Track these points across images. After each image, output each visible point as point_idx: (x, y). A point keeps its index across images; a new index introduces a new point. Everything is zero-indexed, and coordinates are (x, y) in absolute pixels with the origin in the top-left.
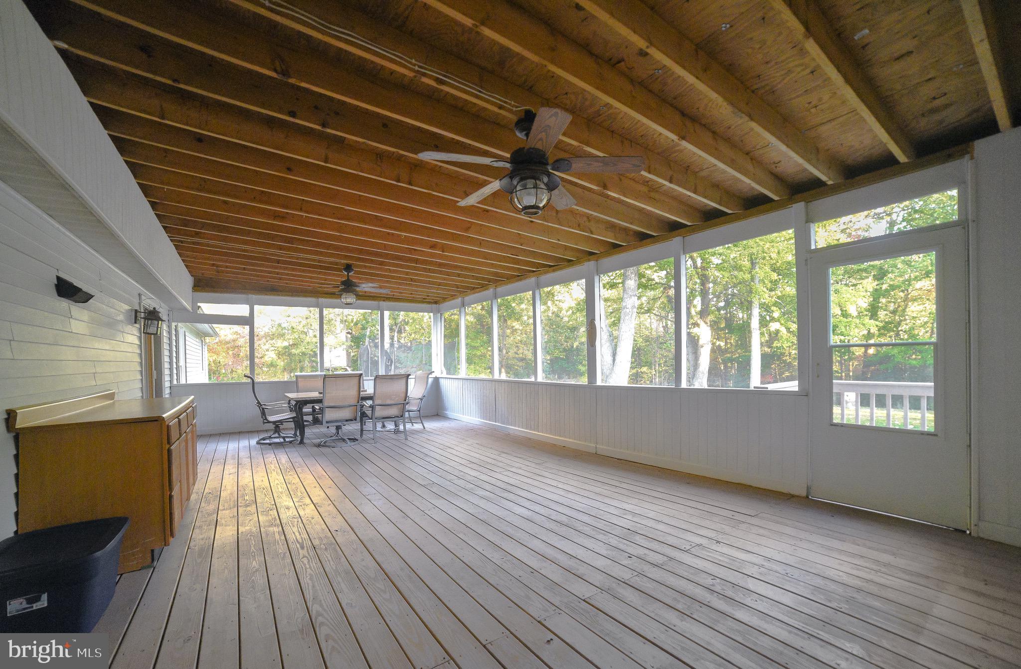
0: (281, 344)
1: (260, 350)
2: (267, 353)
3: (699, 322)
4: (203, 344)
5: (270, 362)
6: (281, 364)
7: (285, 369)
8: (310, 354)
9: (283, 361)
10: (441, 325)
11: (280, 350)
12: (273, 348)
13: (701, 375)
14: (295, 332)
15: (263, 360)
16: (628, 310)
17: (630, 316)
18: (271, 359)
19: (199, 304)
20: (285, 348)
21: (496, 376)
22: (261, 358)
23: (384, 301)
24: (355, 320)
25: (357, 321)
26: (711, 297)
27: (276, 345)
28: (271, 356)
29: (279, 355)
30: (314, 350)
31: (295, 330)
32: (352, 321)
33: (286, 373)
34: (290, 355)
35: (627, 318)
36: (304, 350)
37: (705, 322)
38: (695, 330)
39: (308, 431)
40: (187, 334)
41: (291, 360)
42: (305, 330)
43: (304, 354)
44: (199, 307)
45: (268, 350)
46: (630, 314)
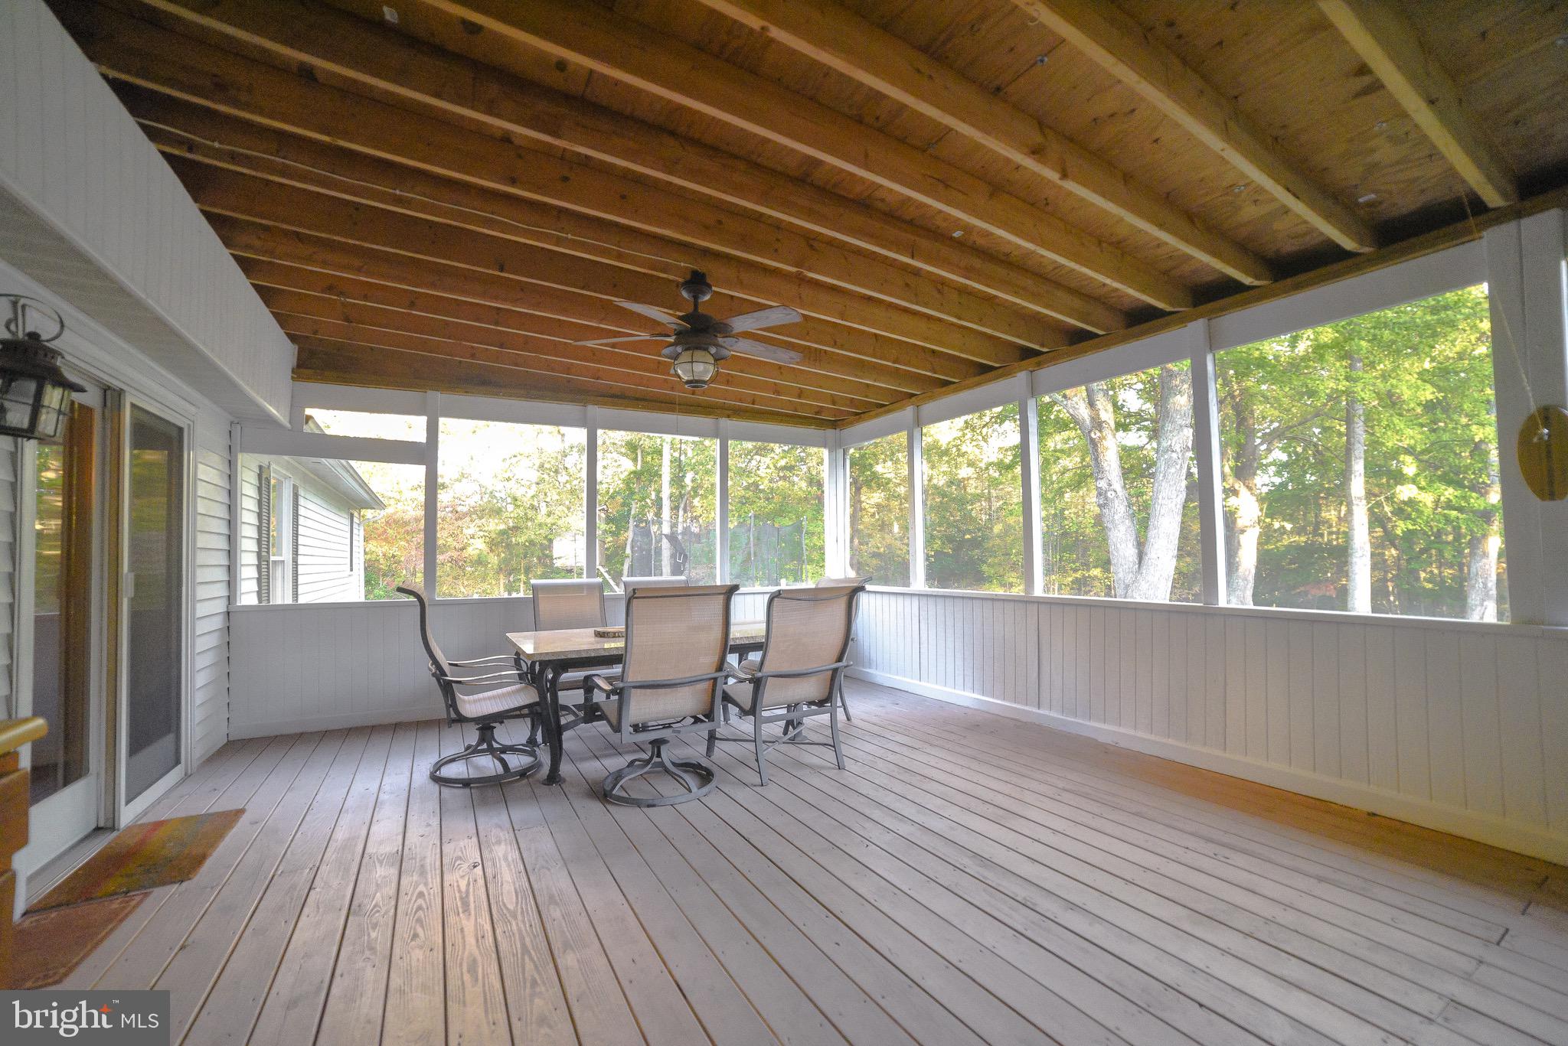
0: (494, 525)
1: (461, 536)
2: (472, 541)
3: (1237, 486)
4: (356, 520)
5: (476, 558)
6: (494, 560)
7: (501, 569)
8: (541, 545)
9: (498, 555)
10: (845, 475)
11: (494, 536)
12: (482, 534)
13: (1241, 583)
14: (519, 506)
15: (465, 554)
16: (1174, 455)
17: (1178, 467)
18: (478, 552)
19: (308, 411)
20: (502, 533)
21: (1038, 591)
22: (462, 549)
23: (728, 416)
24: (611, 491)
25: (615, 491)
26: (1258, 441)
27: (486, 529)
28: (477, 547)
29: (493, 545)
30: (549, 537)
31: (519, 503)
32: (608, 492)
33: (502, 576)
34: (509, 546)
35: (1173, 470)
36: (533, 537)
37: (1247, 487)
38: (1233, 501)
39: (570, 740)
40: (301, 492)
41: (511, 554)
42: (535, 503)
43: (532, 543)
44: (309, 418)
45: (473, 537)
46: (1180, 462)
